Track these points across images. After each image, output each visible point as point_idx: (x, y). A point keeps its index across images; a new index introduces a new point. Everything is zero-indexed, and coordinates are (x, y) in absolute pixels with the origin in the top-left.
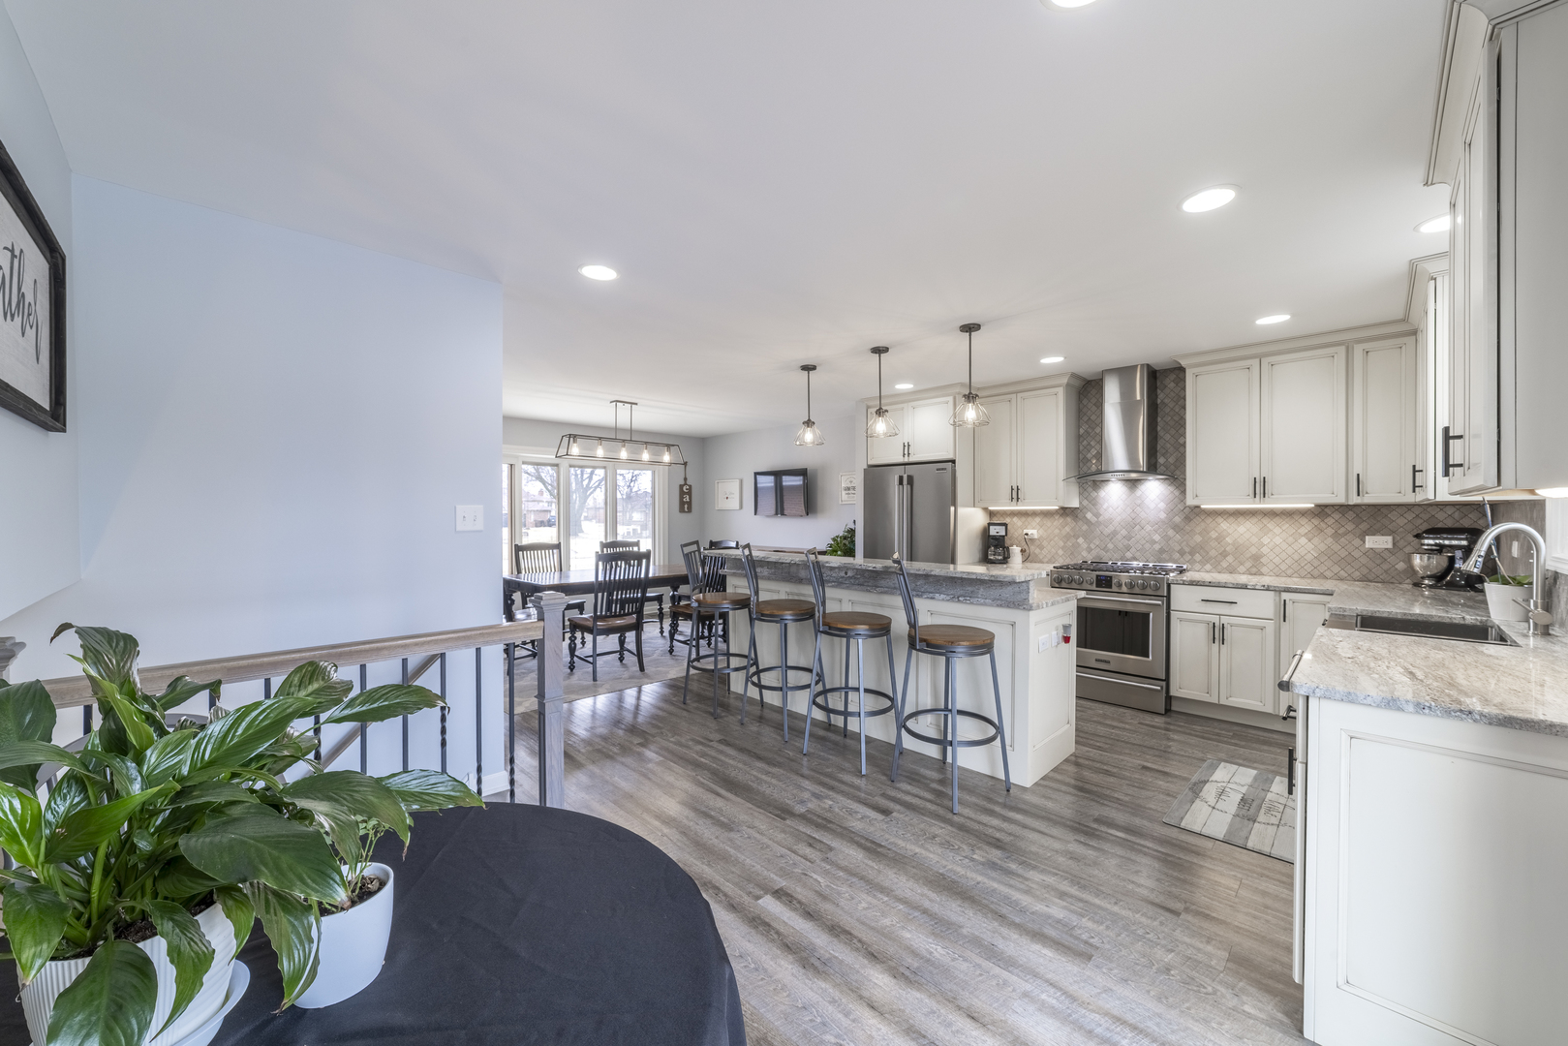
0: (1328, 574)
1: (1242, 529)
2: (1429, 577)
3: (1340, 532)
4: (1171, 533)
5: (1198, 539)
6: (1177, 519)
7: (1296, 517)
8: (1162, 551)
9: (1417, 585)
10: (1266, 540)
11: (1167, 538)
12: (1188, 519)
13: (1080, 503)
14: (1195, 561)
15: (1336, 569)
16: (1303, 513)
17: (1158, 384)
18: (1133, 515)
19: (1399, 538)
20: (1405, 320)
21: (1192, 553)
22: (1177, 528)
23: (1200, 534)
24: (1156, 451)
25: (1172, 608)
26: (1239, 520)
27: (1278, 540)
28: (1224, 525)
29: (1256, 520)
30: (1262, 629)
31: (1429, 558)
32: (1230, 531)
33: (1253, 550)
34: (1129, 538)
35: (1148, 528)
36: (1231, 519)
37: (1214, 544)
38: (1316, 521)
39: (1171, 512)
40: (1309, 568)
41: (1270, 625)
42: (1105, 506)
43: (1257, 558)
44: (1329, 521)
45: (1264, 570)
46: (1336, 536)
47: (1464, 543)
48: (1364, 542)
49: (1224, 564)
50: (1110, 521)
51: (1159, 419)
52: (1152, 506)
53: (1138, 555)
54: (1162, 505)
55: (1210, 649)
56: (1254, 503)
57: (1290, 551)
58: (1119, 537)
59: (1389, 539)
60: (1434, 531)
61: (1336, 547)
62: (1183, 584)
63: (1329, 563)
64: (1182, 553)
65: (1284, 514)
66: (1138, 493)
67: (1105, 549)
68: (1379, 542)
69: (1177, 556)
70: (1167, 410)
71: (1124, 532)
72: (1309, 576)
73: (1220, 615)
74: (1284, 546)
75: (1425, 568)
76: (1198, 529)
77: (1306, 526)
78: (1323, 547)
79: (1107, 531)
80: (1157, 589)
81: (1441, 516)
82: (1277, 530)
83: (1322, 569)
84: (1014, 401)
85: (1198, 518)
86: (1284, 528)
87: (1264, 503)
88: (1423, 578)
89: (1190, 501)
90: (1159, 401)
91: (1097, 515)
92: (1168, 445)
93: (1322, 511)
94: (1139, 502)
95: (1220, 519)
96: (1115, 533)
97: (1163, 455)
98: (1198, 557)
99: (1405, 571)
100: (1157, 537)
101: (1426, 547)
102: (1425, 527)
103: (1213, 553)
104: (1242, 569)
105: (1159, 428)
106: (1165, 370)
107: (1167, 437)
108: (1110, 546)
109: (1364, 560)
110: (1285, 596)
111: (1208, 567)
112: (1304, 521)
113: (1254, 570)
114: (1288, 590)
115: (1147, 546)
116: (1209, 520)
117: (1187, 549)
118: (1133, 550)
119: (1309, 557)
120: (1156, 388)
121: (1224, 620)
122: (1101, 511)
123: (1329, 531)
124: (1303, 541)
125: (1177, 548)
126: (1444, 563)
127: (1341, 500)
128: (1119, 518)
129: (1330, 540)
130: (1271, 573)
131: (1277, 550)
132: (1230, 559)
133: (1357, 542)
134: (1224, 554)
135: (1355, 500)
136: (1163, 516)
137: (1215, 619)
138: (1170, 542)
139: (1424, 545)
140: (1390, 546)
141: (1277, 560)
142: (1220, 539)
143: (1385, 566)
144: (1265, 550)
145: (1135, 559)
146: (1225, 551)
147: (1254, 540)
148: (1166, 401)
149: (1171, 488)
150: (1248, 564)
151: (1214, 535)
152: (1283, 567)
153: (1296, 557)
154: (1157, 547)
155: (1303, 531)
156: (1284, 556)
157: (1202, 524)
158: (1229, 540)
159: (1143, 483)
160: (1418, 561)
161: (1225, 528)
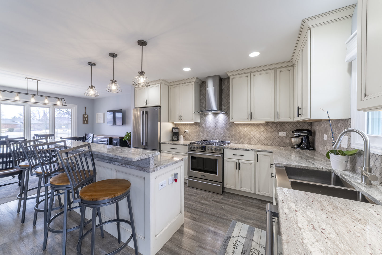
0: (269, 144)
1: (245, 130)
2: (296, 145)
3: (272, 130)
4: (226, 131)
5: (234, 133)
6: (228, 126)
8: (223, 137)
9: (293, 147)
10: (252, 133)
11: (225, 133)
12: (231, 126)
13: (201, 121)
14: (233, 140)
15: (271, 142)
16: (262, 124)
17: (223, 83)
18: (216, 125)
19: (287, 133)
20: (291, 61)
21: (232, 137)
22: (228, 129)
23: (234, 131)
24: (222, 104)
25: (224, 157)
26: (245, 127)
27: (255, 133)
28: (241, 128)
29: (249, 127)
30: (251, 164)
31: (296, 139)
32: (242, 130)
33: (249, 136)
34: (214, 132)
35: (220, 129)
36: (243, 127)
37: (238, 134)
38: (266, 127)
39: (226, 124)
40: (264, 142)
41: (253, 163)
42: (208, 122)
43: (250, 139)
44: (269, 127)
45: (252, 143)
46: (271, 132)
47: (306, 134)
48: (278, 134)
49: (241, 141)
50: (209, 127)
51: (223, 94)
52: (221, 122)
53: (217, 138)
54: (224, 122)
55: (235, 171)
56: (249, 121)
57: (259, 137)
58: (212, 132)
59: (285, 133)
60: (297, 131)
61: (271, 135)
62: (228, 149)
63: (269, 140)
64: (229, 137)
65: (257, 125)
66: (217, 118)
67: (208, 136)
68: (282, 134)
69: (228, 138)
70: (225, 91)
71: (213, 131)
72: (264, 144)
73: (238, 159)
74: (257, 135)
75: (295, 142)
76: (234, 130)
77: (263, 129)
78: (267, 135)
79: (208, 130)
80: (220, 151)
81: (298, 126)
82: (255, 130)
83: (267, 142)
84: (180, 87)
85: (233, 126)
86: (257, 129)
87: (252, 121)
88: (294, 145)
89: (231, 120)
90: (223, 88)
91: (205, 125)
92: (225, 103)
93: (267, 124)
94: (217, 121)
95: (240, 127)
96: (210, 131)
97: (224, 106)
98: (233, 139)
99: (289, 143)
100: (222, 132)
101: (295, 136)
102: (294, 129)
103: (238, 137)
104: (246, 142)
105: (223, 97)
106: (225, 79)
107: (225, 100)
108: (209, 135)
109: (278, 139)
110: (258, 153)
111: (236, 142)
112: (262, 127)
113: (249, 143)
114: (258, 151)
115: (219, 135)
116: (237, 127)
117: (231, 136)
118: (215, 136)
119: (264, 139)
121: (240, 161)
122: (207, 124)
123: (269, 130)
124: (262, 133)
125: (228, 136)
126: (300, 141)
127: (273, 120)
128: (212, 126)
129: (269, 133)
130: (253, 144)
131: (255, 136)
132: (242, 139)
133: (277, 134)
134: (241, 138)
135: (277, 120)
136: (224, 125)
137: (237, 161)
138: (226, 134)
139: (295, 135)
140: (285, 135)
141: (255, 140)
142: (240, 133)
143: (284, 141)
144: (252, 136)
145: (216, 139)
147: (249, 133)
148: (225, 88)
149: (226, 117)
150: (247, 141)
151: (238, 131)
152: (257, 142)
153: (260, 139)
154: (222, 135)
155: (262, 130)
156: (257, 138)
157: (235, 128)
158: (242, 133)
159: (218, 114)
160: (293, 140)
161: (241, 129)
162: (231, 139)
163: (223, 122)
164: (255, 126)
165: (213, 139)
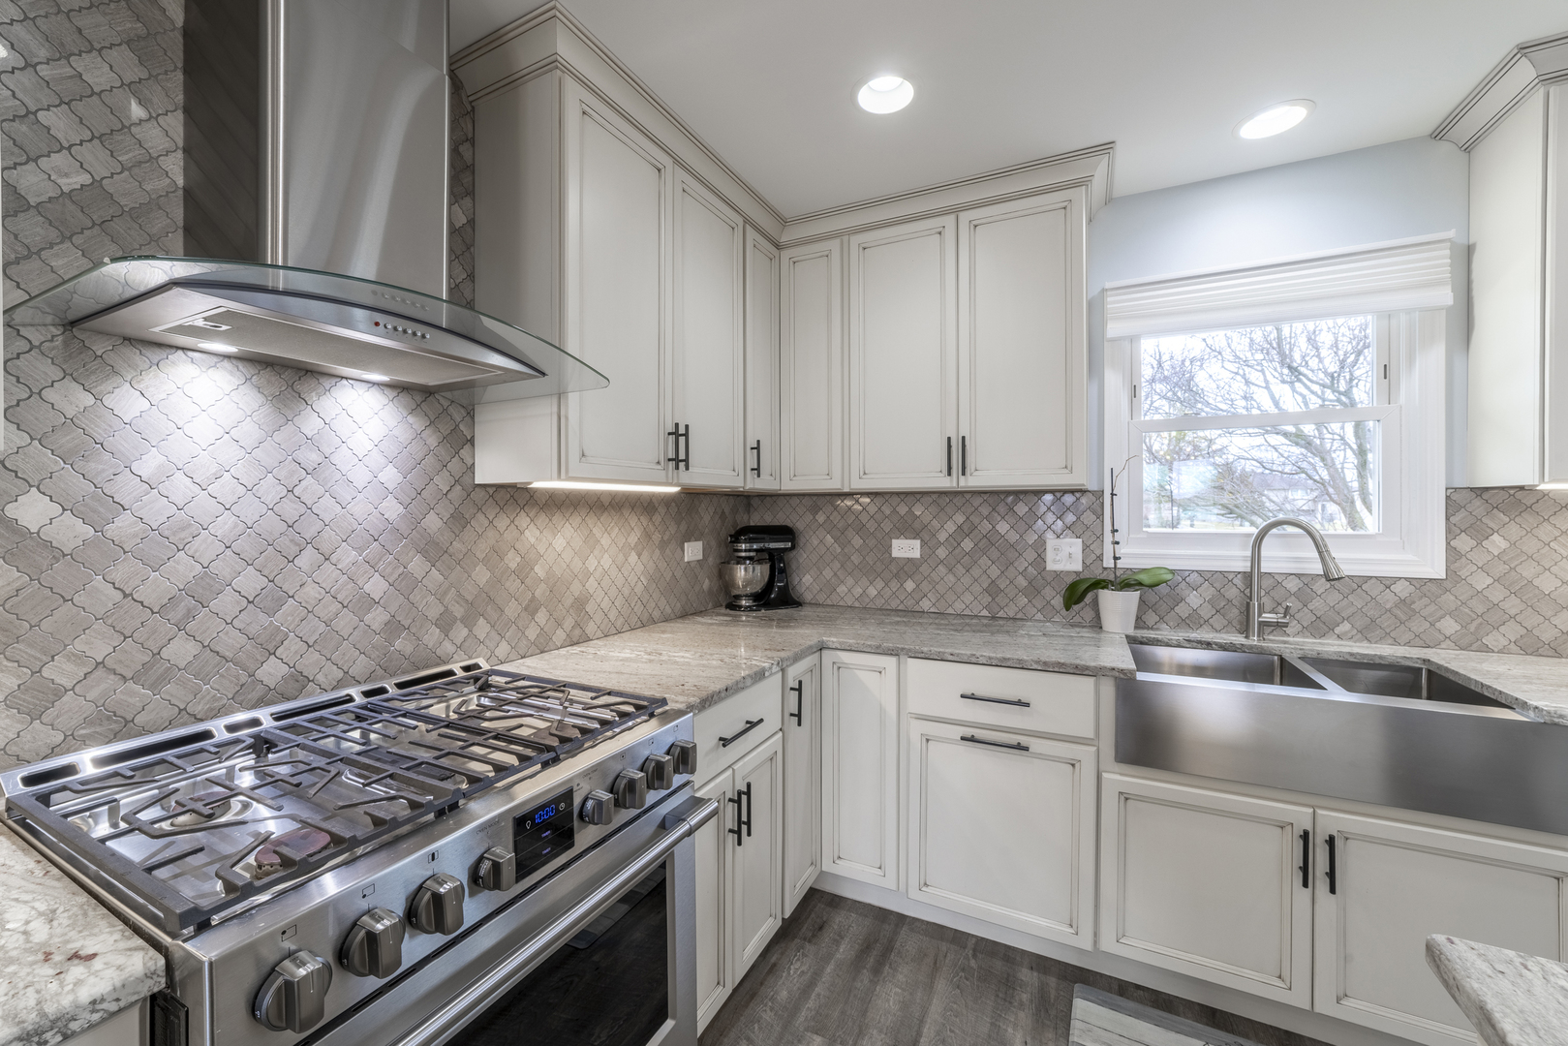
1: (559, 543)
2: (749, 595)
3: (665, 537)
4: (417, 565)
5: (482, 575)
6: (433, 522)
7: (626, 512)
9: (734, 608)
10: (592, 564)
11: (404, 585)
12: (459, 521)
15: (664, 604)
18: (290, 509)
20: (784, 222)
21: (469, 621)
22: (432, 550)
23: (486, 561)
29: (579, 520)
31: (753, 569)
32: (541, 549)
33: (576, 588)
34: (271, 599)
35: (347, 556)
37: (513, 585)
40: (638, 609)
45: (591, 628)
46: (662, 545)
48: (684, 553)
50: (175, 538)
52: (360, 476)
54: (390, 476)
56: (672, 483)
57: (620, 581)
58: (227, 603)
59: (702, 547)
60: (746, 532)
61: (662, 565)
63: (657, 595)
65: (613, 507)
66: (310, 424)
67: (153, 672)
68: (693, 551)
71: (250, 582)
74: (614, 572)
77: (635, 530)
78: (651, 567)
79: (154, 588)
82: (605, 541)
83: (651, 606)
86: (613, 535)
91: (99, 507)
96: (200, 592)
100: (375, 586)
103: (512, 609)
108: (180, 651)
109: (682, 582)
112: (633, 520)
115: (345, 622)
117: (458, 611)
118: (291, 648)
119: (639, 589)
122: (125, 489)
123: (656, 537)
124: (633, 558)
125: (434, 612)
128: (225, 525)
130: (598, 634)
131: (606, 582)
132: (541, 617)
133: (678, 553)
134: (531, 609)
136: (393, 510)
138: (415, 597)
140: (699, 556)
141: (605, 603)
142: (523, 572)
144: (591, 585)
146: (533, 599)
147: (577, 565)
151: (512, 560)
153: (626, 591)
154: (377, 618)
155: (633, 539)
156: (613, 592)
157: (491, 534)
158: (539, 570)
164: (606, 514)
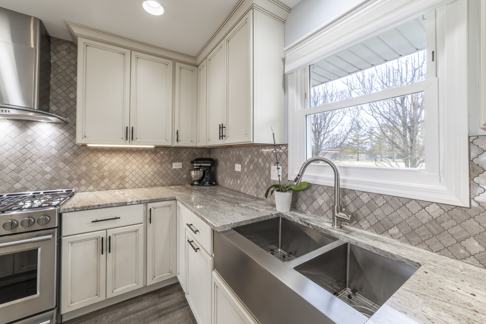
0: (158, 183)
1: (114, 161)
2: (196, 181)
3: (163, 161)
4: (61, 165)
5: (84, 168)
6: (67, 155)
7: (144, 153)
8: (53, 179)
9: (192, 184)
10: (128, 167)
11: (57, 169)
12: (76, 154)
14: (82, 185)
15: (161, 181)
16: (146, 151)
17: (52, 48)
18: (24, 151)
19: (184, 163)
20: (195, 58)
21: (79, 179)
22: (66, 161)
23: (85, 165)
24: (49, 100)
25: (63, 234)
26: (112, 155)
27: (134, 167)
28: (103, 158)
29: (122, 155)
30: (136, 231)
31: (197, 172)
32: (106, 162)
33: (121, 174)
34: (18, 170)
36: (107, 155)
38: (153, 156)
39: (62, 149)
40: (149, 181)
41: (141, 227)
43: (122, 178)
44: (159, 155)
45: (127, 185)
46: (161, 163)
47: (210, 165)
48: (172, 166)
49: (103, 184)
51: (52, 76)
53: (28, 185)
54: (53, 144)
55: (98, 259)
56: (126, 144)
57: (140, 173)
59: (181, 164)
60: (198, 160)
61: (161, 169)
62: (75, 211)
63: (158, 178)
64: (71, 180)
65: (137, 152)
66: (29, 132)
68: (177, 166)
69: (66, 182)
70: (60, 71)
71: (13, 166)
72: (149, 186)
73: (106, 229)
74: (137, 170)
75: (196, 176)
76: (84, 162)
77: (148, 158)
78: (155, 169)
80: (47, 222)
81: (197, 153)
82: (134, 161)
83: (155, 181)
85: (83, 153)
86: (137, 159)
87: (132, 144)
88: (194, 181)
89: (79, 140)
90: (52, 61)
92: (60, 98)
93: (158, 149)
94: (30, 140)
95: (100, 155)
97: (55, 104)
98: (83, 182)
99: (186, 178)
100: (48, 169)
101: (195, 167)
102: (193, 159)
103: (95, 178)
104: (114, 186)
105: (51, 83)
106: (58, 40)
107: (59, 91)
109: (172, 175)
110: (150, 206)
111: (91, 187)
112: (147, 155)
113: (121, 186)
114: (152, 201)
115: (39, 177)
116: (92, 155)
117: (75, 177)
118: (23, 181)
119: (149, 175)
120: (49, 50)
121: (110, 233)
123: (158, 161)
124: (147, 166)
125: (67, 176)
126: (202, 174)
127: (169, 144)
129: (159, 165)
130: (131, 187)
131: (134, 173)
132: (106, 180)
133: (169, 166)
134: (103, 178)
135: (176, 144)
136: (54, 151)
137: (103, 234)
138: (61, 172)
139: (194, 166)
140: (181, 167)
141: (134, 179)
142: (99, 168)
143: (179, 177)
144: (127, 173)
145: (26, 189)
146: (103, 175)
147: (121, 167)
148: (59, 63)
149: (62, 131)
150: (117, 183)
151: (95, 165)
152: (137, 182)
153: (143, 176)
154: (48, 177)
155: (147, 161)
156: (137, 176)
157: (87, 158)
158: (105, 168)
159: (34, 123)
160: (193, 173)
161: (103, 160)
162: (77, 182)
163: (50, 144)
164: (134, 154)
165: (14, 190)
